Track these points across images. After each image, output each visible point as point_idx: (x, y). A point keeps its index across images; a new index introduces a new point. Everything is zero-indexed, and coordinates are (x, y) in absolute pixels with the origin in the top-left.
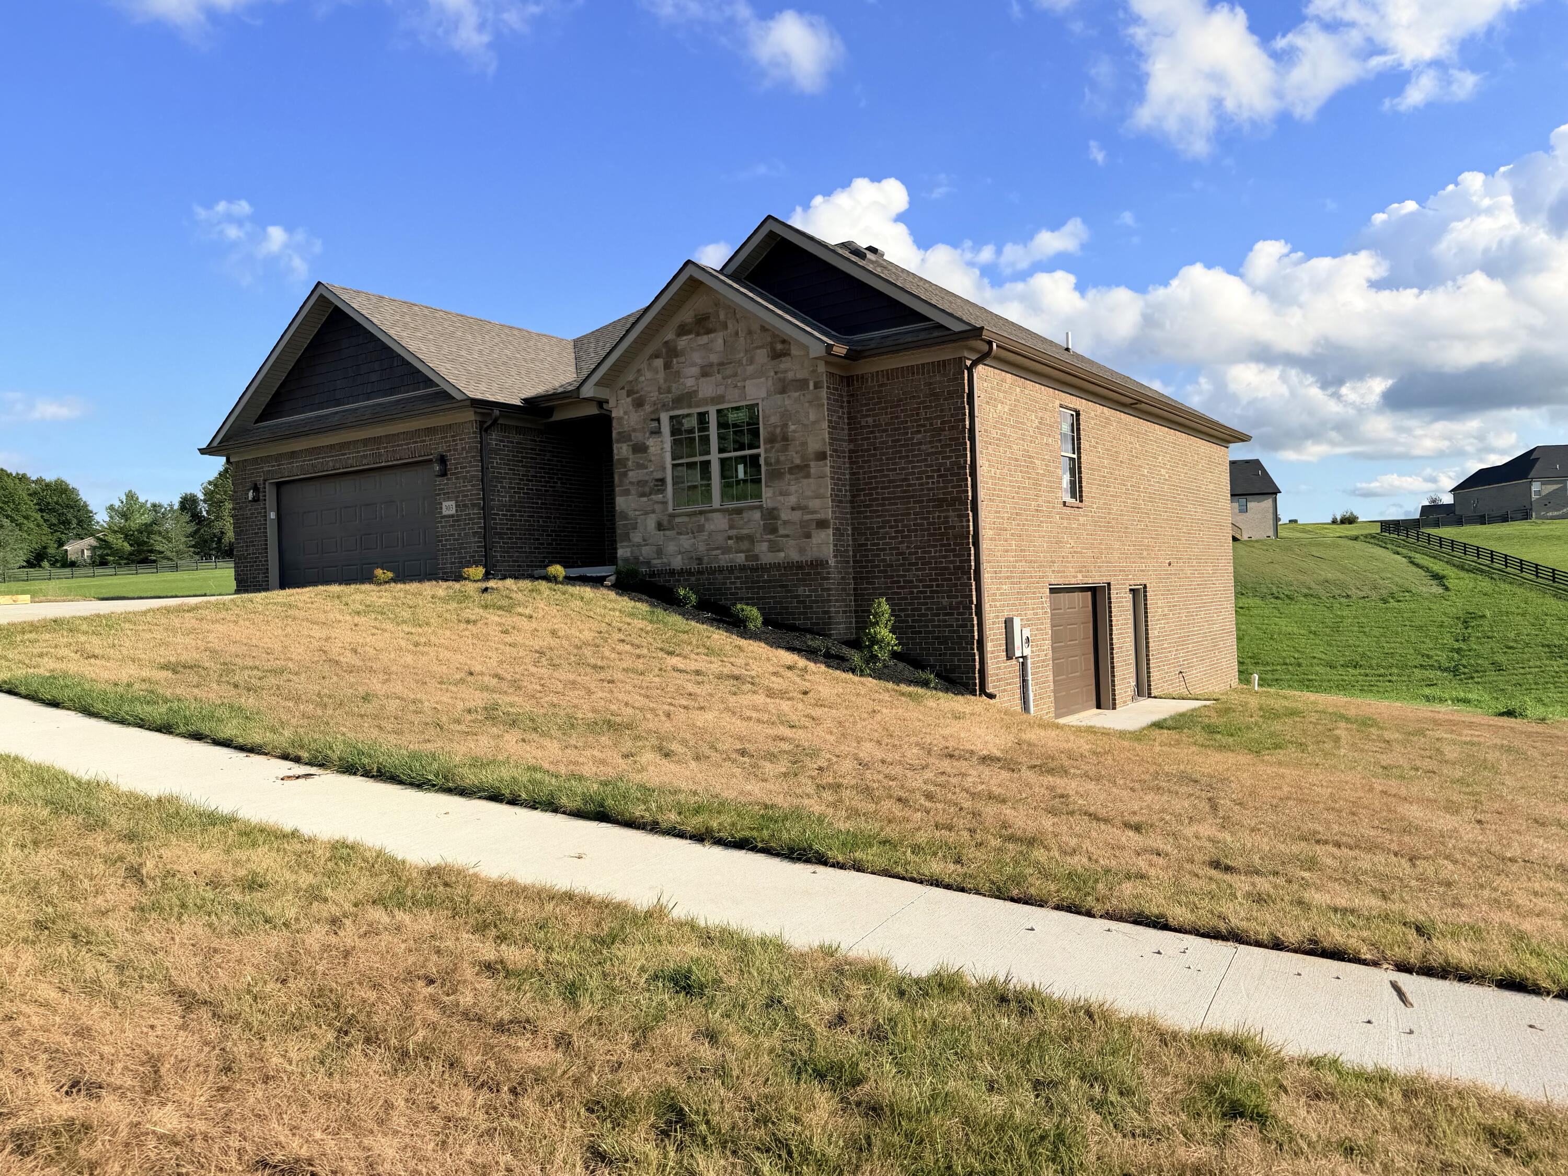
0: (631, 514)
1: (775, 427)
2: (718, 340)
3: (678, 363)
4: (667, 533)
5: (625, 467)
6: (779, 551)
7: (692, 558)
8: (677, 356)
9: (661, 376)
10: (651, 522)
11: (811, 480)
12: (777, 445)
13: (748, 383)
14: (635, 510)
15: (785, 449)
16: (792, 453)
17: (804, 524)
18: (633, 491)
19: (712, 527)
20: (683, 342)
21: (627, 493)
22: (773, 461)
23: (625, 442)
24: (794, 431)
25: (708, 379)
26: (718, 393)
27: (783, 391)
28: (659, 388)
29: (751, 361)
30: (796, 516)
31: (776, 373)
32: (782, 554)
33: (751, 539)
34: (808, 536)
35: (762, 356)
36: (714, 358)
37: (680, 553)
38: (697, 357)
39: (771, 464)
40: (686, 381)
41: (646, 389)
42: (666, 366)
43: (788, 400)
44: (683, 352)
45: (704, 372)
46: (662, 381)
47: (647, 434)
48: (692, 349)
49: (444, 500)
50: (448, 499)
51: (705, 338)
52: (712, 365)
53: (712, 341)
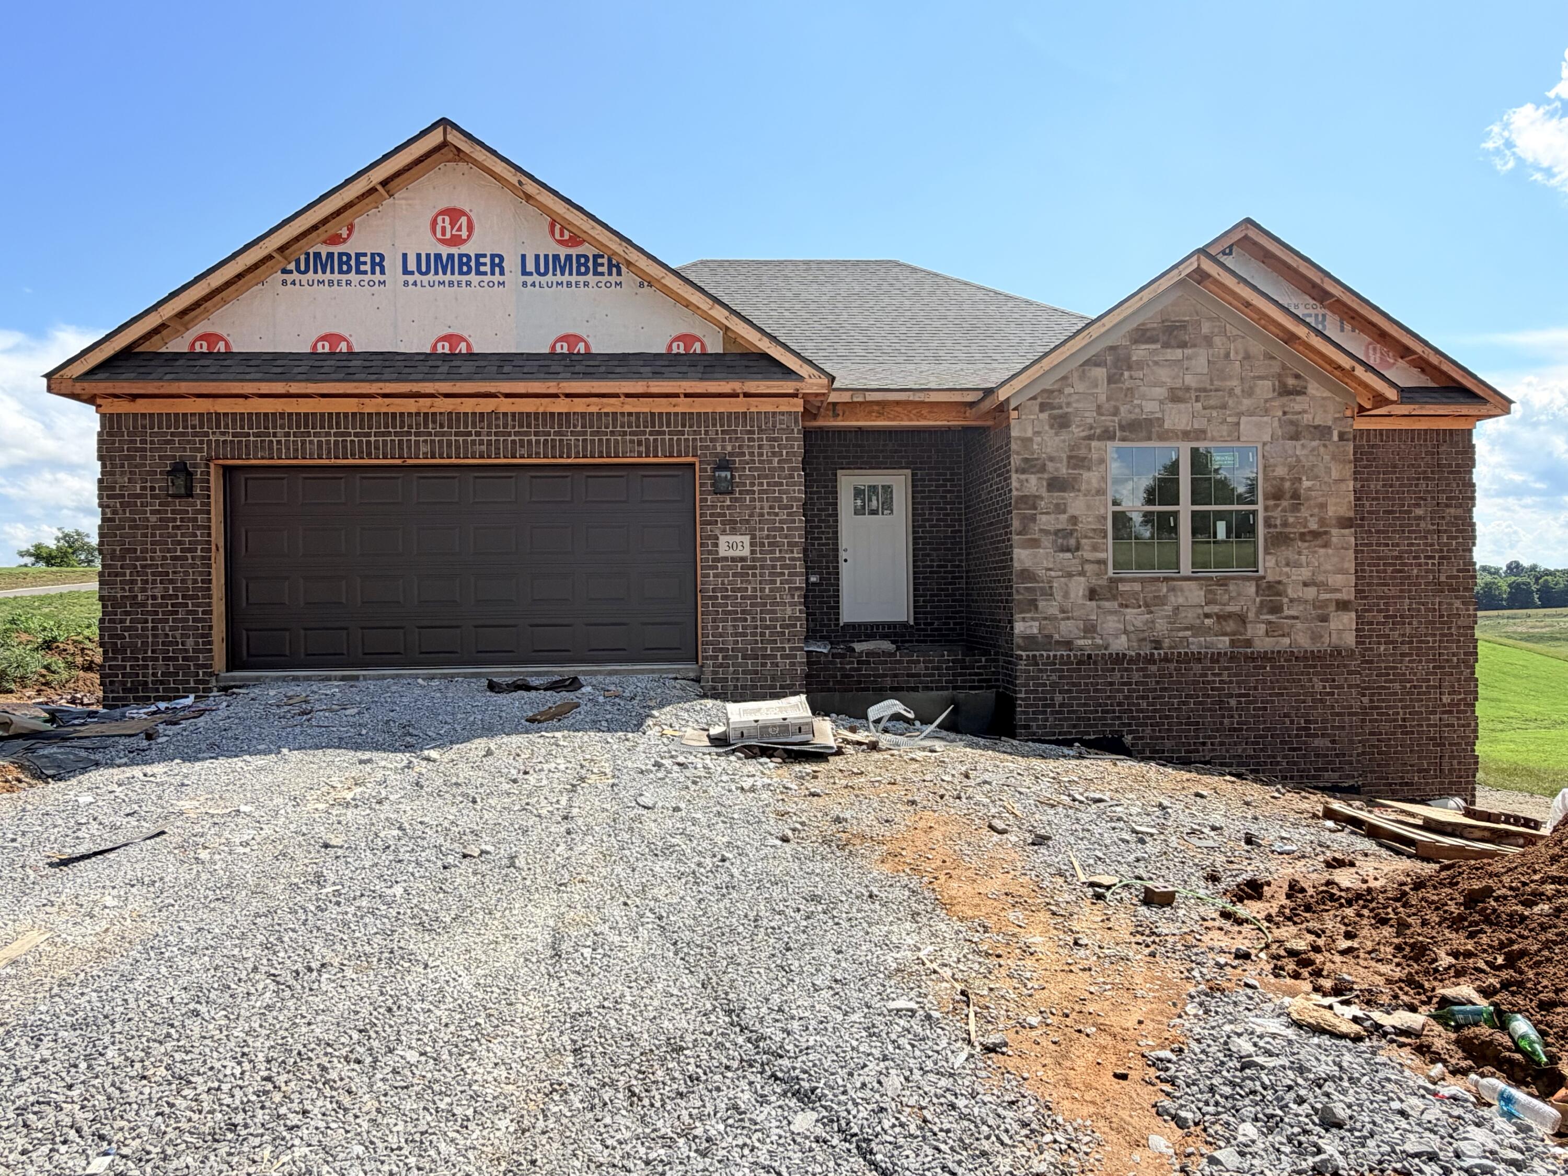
0: (1041, 573)
1: (1282, 479)
2: (1200, 360)
3: (1131, 377)
4: (1107, 604)
5: (1036, 509)
6: (1283, 636)
7: (1144, 639)
8: (1130, 368)
9: (1102, 392)
10: (1078, 587)
11: (1330, 551)
12: (1285, 503)
13: (1243, 419)
14: (1050, 569)
15: (1296, 508)
16: (1304, 513)
17: (1318, 604)
18: (1046, 541)
19: (1181, 600)
20: (1140, 352)
21: (1034, 543)
22: (1278, 522)
23: (1032, 473)
24: (1310, 489)
25: (1182, 406)
26: (1196, 426)
27: (1295, 437)
28: (1099, 407)
29: (1249, 393)
30: (1311, 593)
31: (1285, 413)
32: (1286, 641)
33: (1242, 619)
34: (1324, 619)
35: (1265, 388)
36: (1190, 380)
37: (1125, 632)
38: (1164, 374)
39: (1275, 526)
40: (1144, 403)
41: (1074, 405)
42: (1111, 380)
43: (1301, 450)
44: (1140, 365)
45: (1175, 396)
46: (1103, 398)
47: (1075, 467)
48: (1156, 363)
49: (724, 532)
50: (734, 532)
51: (1178, 353)
52: (1188, 389)
53: (1189, 358)
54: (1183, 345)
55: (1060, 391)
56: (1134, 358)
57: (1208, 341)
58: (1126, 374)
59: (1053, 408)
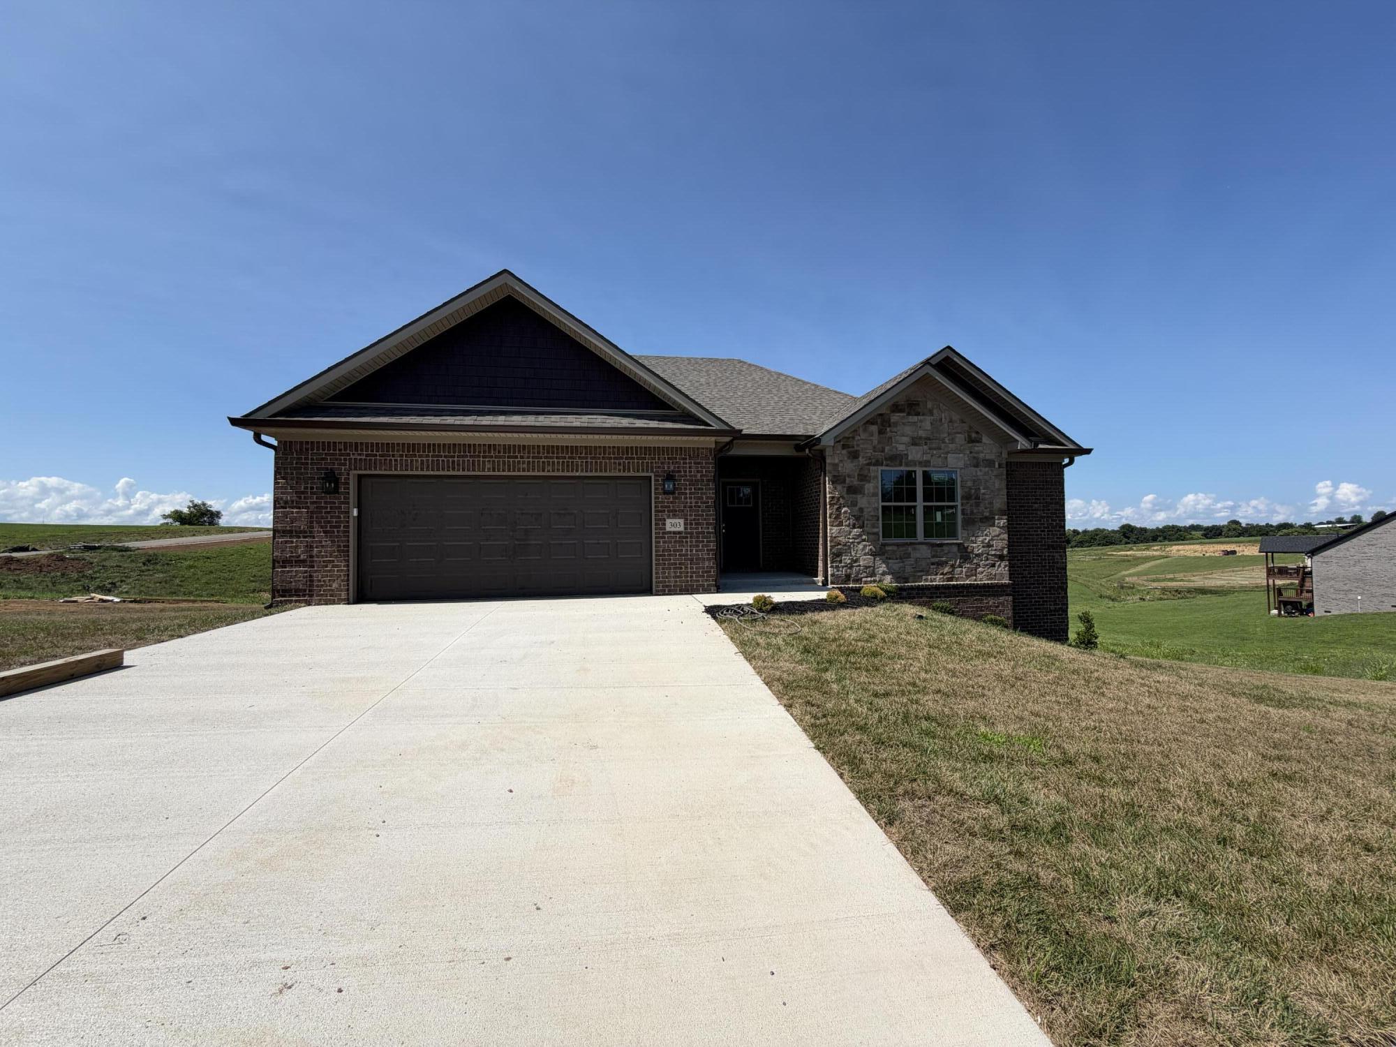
0: (844, 540)
1: (970, 488)
2: (927, 423)
3: (891, 431)
4: (879, 558)
5: (840, 503)
6: (972, 574)
7: (899, 577)
8: (890, 426)
9: (875, 439)
10: (864, 548)
11: (995, 528)
12: (972, 502)
13: (949, 455)
14: (849, 538)
15: (978, 505)
16: (982, 508)
17: (989, 557)
18: (846, 522)
19: (918, 555)
20: (895, 417)
21: (840, 523)
22: (969, 512)
24: (984, 494)
25: (918, 447)
26: (925, 459)
27: (977, 466)
28: (874, 447)
29: (952, 441)
31: (971, 453)
32: (977, 579)
33: (951, 565)
34: (993, 565)
35: (960, 439)
36: (921, 433)
37: (889, 573)
38: (908, 430)
39: (967, 514)
40: (898, 445)
41: (861, 446)
42: (880, 432)
43: (980, 472)
44: (896, 424)
45: (915, 442)
46: (875, 442)
47: (862, 480)
48: (904, 424)
49: (669, 517)
50: (675, 516)
51: (915, 418)
52: (921, 438)
53: (921, 421)
54: (918, 414)
55: (853, 438)
56: (892, 421)
57: (931, 413)
58: (888, 429)
59: (849, 447)
